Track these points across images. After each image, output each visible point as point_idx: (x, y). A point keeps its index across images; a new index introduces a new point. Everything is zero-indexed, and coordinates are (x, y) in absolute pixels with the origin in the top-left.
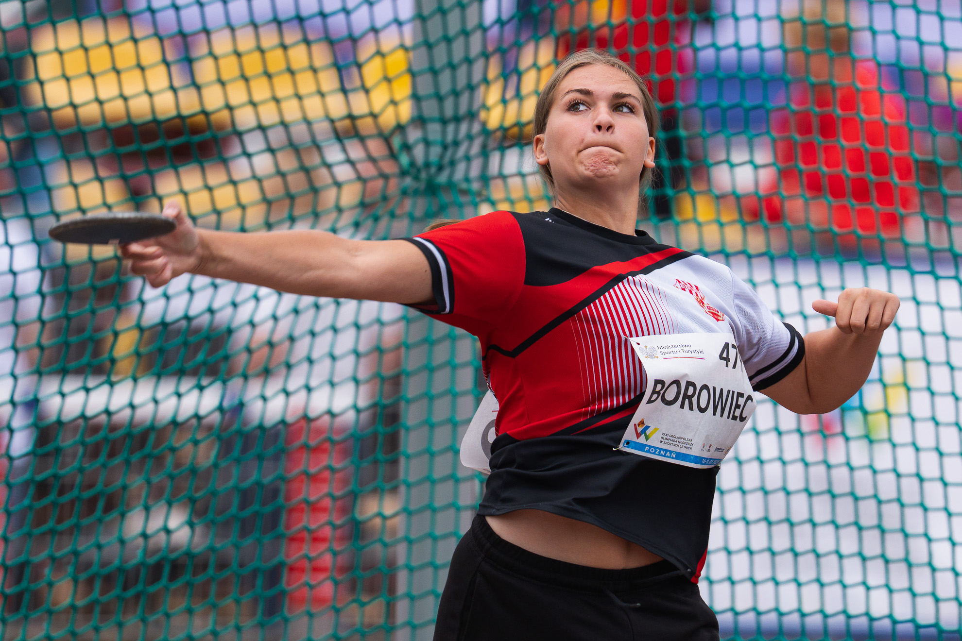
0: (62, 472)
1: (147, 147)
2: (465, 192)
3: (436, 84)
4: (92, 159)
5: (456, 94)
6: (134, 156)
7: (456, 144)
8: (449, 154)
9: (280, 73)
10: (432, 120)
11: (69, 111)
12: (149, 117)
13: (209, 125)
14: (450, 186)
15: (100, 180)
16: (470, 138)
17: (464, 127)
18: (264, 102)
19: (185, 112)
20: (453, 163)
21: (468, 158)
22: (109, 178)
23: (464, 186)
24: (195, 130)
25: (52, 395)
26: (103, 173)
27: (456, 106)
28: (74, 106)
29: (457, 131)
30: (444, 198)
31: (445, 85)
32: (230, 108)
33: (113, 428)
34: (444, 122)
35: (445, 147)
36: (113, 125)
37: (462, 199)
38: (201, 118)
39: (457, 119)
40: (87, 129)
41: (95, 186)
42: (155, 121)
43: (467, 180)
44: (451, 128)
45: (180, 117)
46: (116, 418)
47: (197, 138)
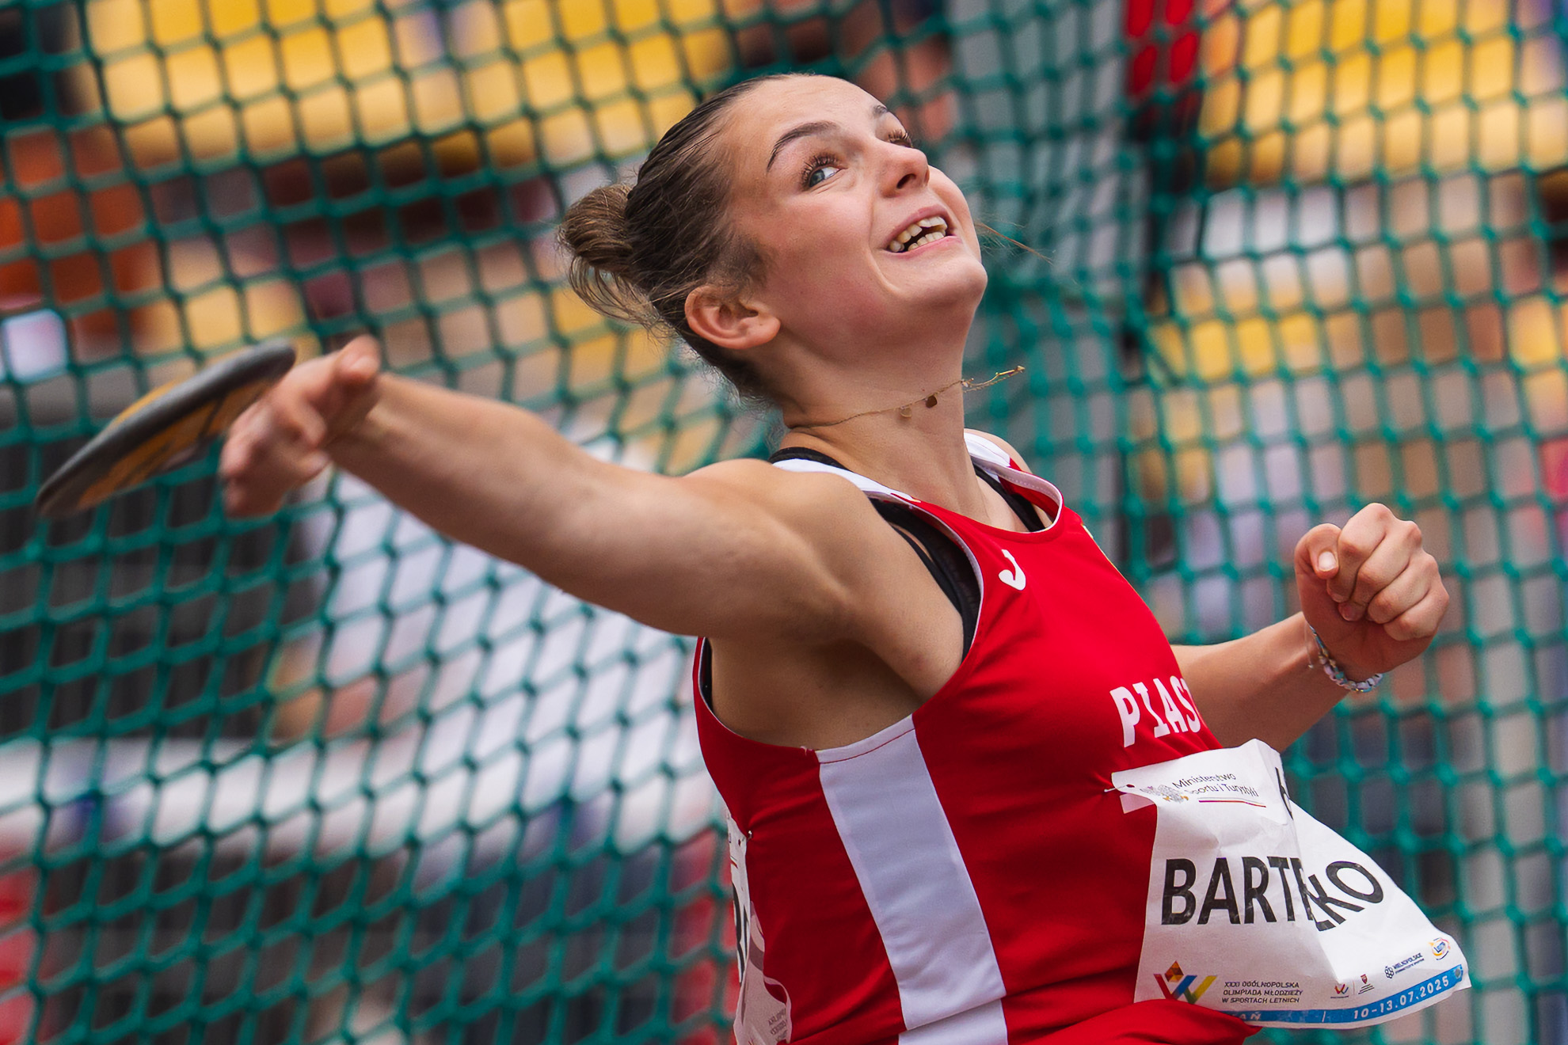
0: (157, 960)
1: (345, 207)
2: (1077, 303)
3: (1007, 56)
4: (216, 237)
5: (1053, 76)
6: (313, 231)
7: (1056, 192)
8: (1039, 215)
9: (645, 33)
10: (997, 136)
11: (163, 129)
12: (345, 139)
13: (484, 155)
14: (1043, 290)
15: (236, 283)
16: (1088, 178)
17: (1073, 153)
18: (610, 99)
19: (432, 123)
20: (1048, 239)
21: (1083, 226)
22: (258, 277)
23: (1075, 289)
24: (455, 167)
25: (130, 784)
26: (243, 267)
27: (1054, 106)
28: (174, 114)
29: (1056, 163)
30: (1031, 317)
31: (1029, 59)
32: (531, 114)
33: (272, 859)
34: (1026, 141)
35: (1029, 199)
36: (263, 155)
37: (1072, 319)
38: (466, 141)
39: (1057, 135)
40: (205, 165)
41: (224, 299)
42: (361, 148)
43: (1082, 274)
44: (1043, 155)
45: (417, 137)
46: (281, 835)
47: (458, 187)
